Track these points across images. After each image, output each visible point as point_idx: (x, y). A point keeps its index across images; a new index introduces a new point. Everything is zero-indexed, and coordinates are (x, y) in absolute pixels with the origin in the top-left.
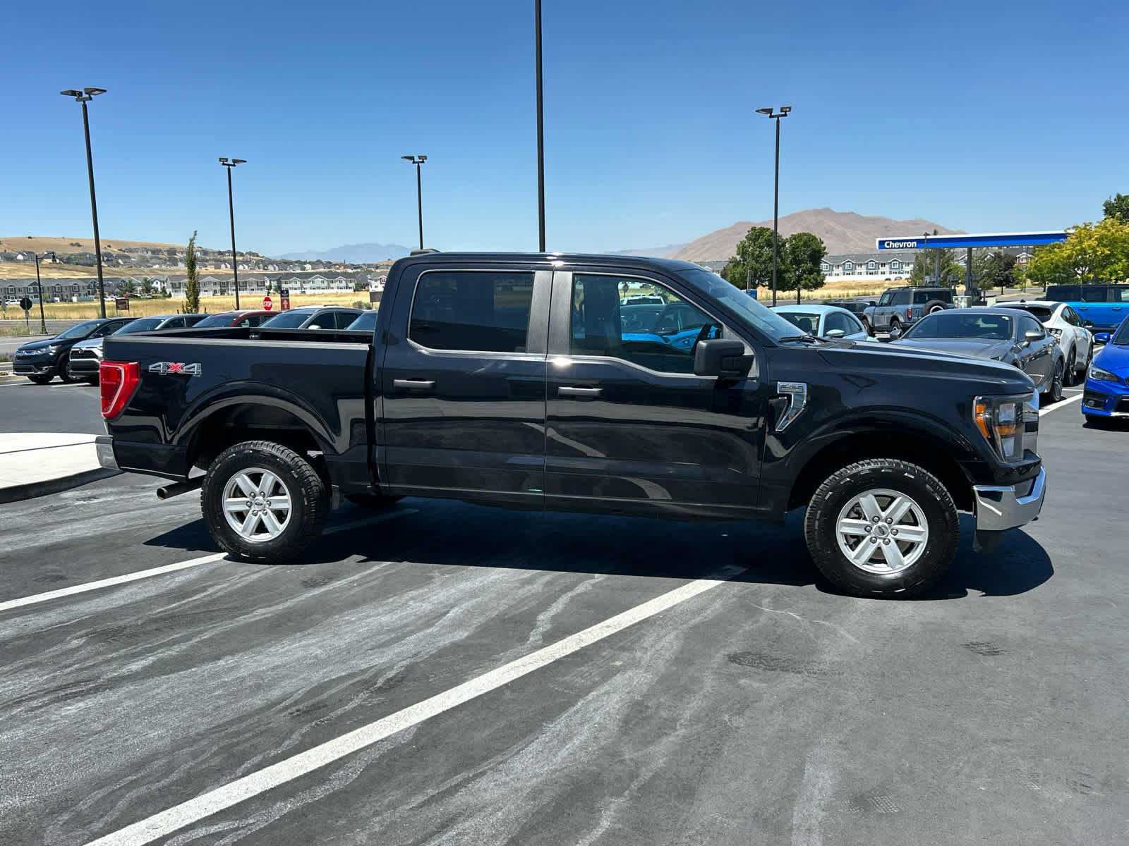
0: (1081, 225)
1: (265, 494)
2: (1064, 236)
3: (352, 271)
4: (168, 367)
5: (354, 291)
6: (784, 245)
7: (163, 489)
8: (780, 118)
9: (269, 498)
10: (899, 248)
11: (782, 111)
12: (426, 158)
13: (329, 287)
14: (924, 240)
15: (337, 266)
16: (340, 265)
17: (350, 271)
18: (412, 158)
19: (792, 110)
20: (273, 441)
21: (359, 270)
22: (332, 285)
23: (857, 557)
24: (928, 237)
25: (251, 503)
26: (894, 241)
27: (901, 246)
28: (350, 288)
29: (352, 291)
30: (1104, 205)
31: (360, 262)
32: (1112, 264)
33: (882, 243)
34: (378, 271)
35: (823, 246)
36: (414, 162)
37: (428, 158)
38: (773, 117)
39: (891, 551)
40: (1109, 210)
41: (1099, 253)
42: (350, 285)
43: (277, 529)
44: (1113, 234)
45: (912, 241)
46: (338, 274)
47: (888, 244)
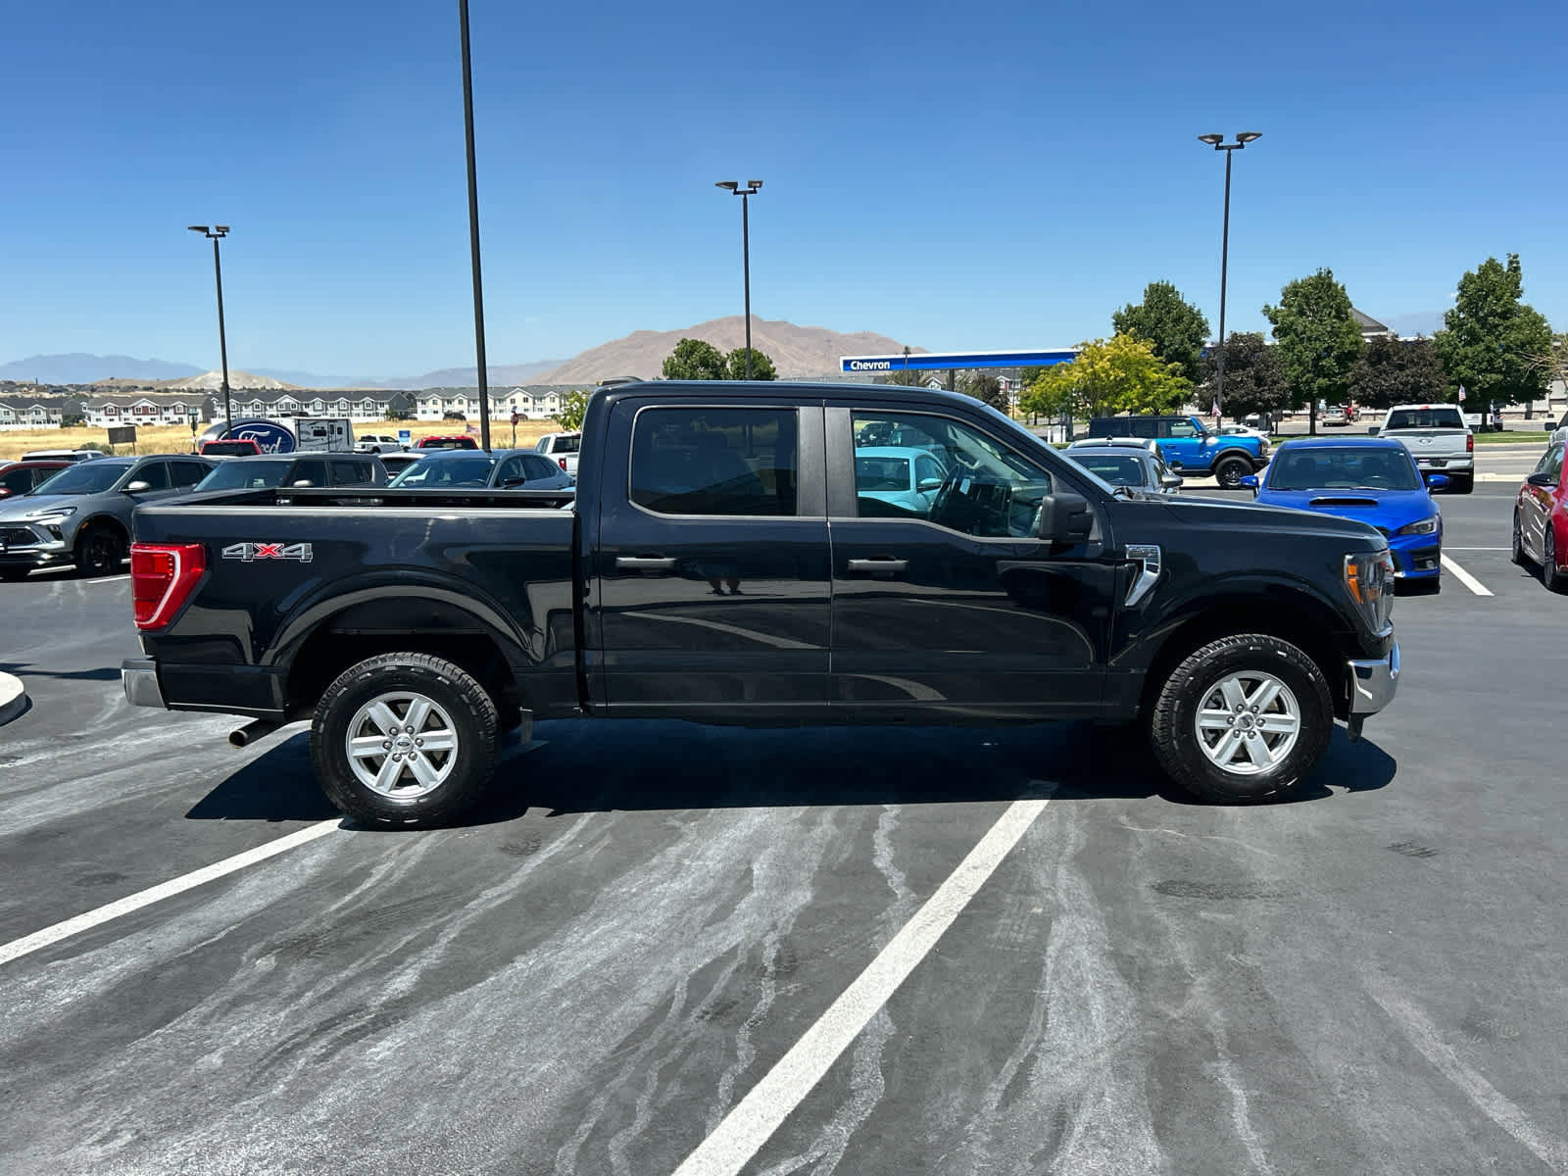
0: (1091, 342)
1: (413, 729)
2: (1071, 355)
3: (52, 396)
4: (256, 551)
5: (62, 426)
6: (723, 364)
7: (242, 732)
8: (748, 196)
9: (420, 735)
10: (869, 370)
11: (750, 186)
12: (227, 229)
13: (17, 421)
14: (904, 359)
15: (26, 389)
16: (30, 387)
17: (47, 395)
18: (205, 229)
19: (763, 184)
20: (425, 652)
21: (63, 395)
22: (23, 418)
23: (1219, 756)
24: (909, 356)
25: (391, 743)
26: (862, 361)
27: (871, 368)
28: (54, 422)
29: (57, 426)
30: (1113, 318)
31: (64, 383)
32: (1126, 390)
33: (847, 363)
34: (95, 395)
35: (771, 366)
36: (208, 236)
37: (231, 229)
38: (739, 193)
39: (1256, 745)
40: (1120, 323)
41: (1112, 378)
42: (54, 417)
43: (432, 780)
44: (1126, 354)
45: (884, 360)
46: (31, 401)
47: (855, 365)
